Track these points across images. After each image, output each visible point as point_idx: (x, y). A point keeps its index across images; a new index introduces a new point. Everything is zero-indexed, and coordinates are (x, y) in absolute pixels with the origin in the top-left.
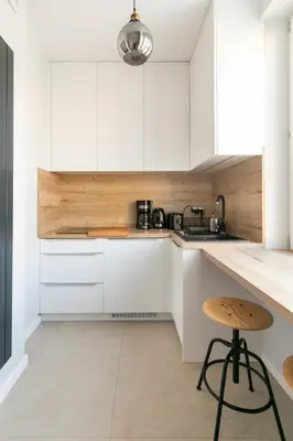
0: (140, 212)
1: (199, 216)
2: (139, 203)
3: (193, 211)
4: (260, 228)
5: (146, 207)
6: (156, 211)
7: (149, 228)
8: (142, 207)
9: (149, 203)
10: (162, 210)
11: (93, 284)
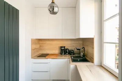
0: (62, 50)
1: (79, 51)
2: (61, 47)
3: (77, 49)
4: (93, 59)
5: (63, 48)
6: (66, 49)
7: (64, 54)
8: (62, 48)
9: (64, 47)
10: (68, 49)
11: (47, 72)
